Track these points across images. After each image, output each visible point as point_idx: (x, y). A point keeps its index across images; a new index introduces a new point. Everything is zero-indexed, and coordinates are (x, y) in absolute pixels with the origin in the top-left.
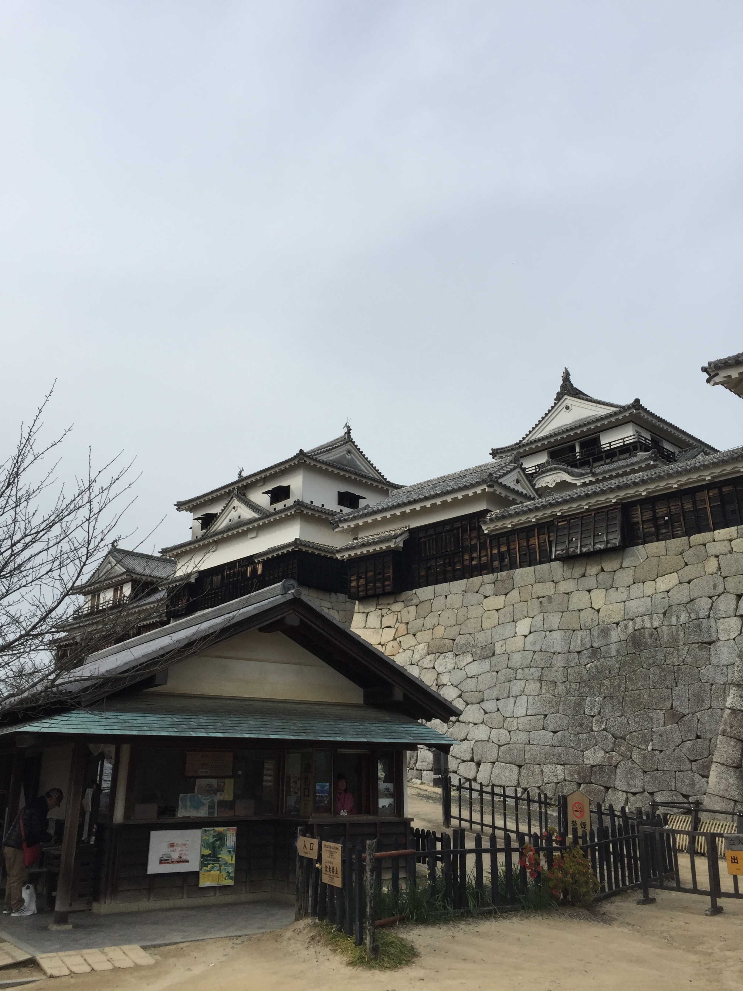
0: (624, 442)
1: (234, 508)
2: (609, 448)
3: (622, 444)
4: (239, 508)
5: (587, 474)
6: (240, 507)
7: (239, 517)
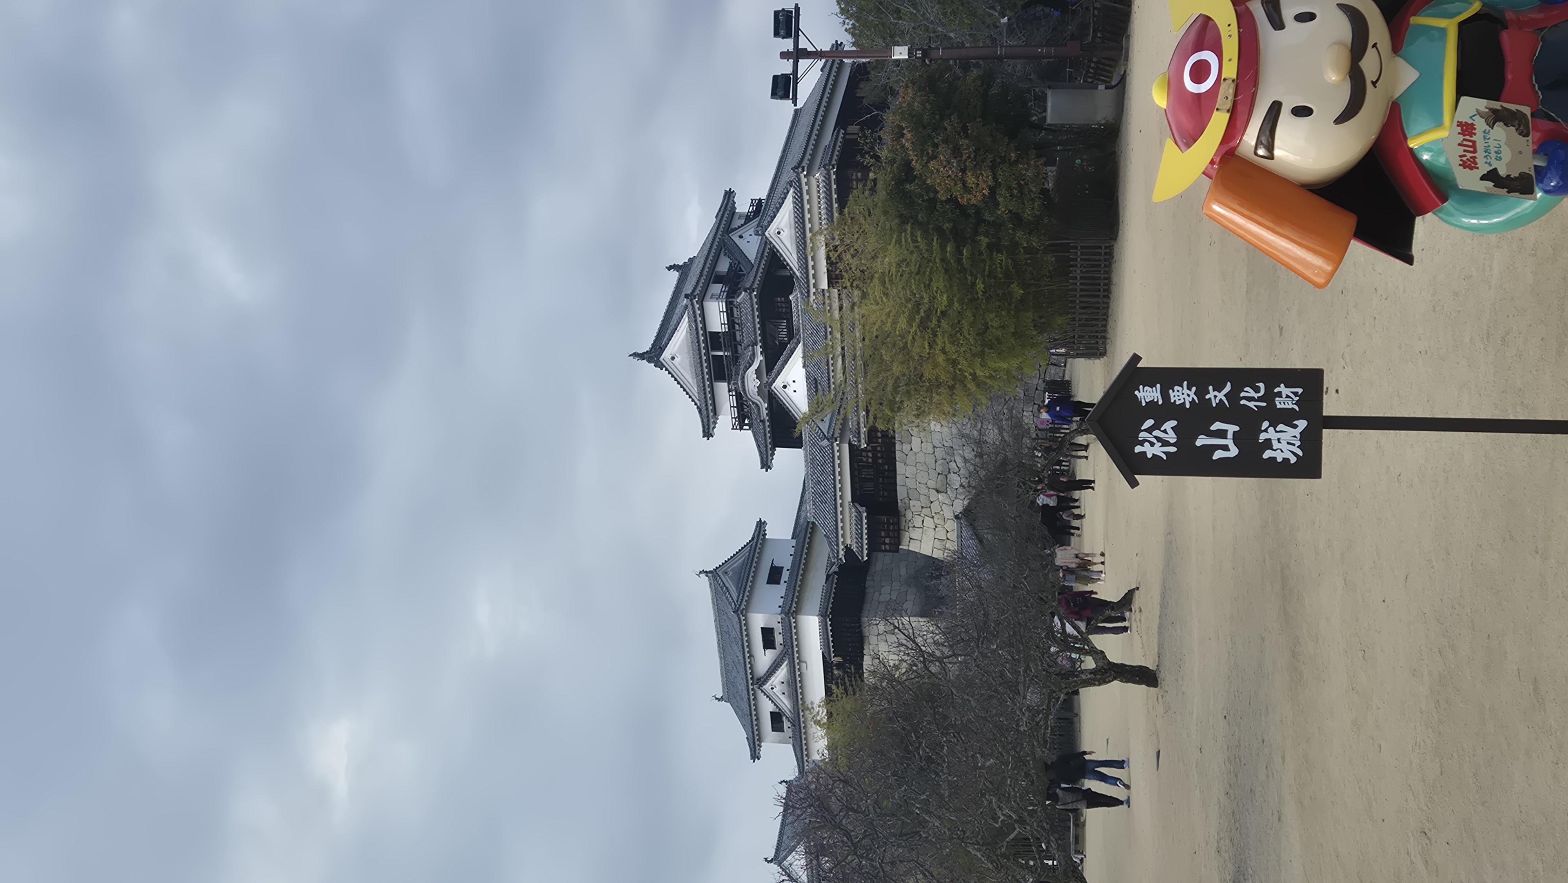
0: (723, 312)
1: (772, 688)
2: (726, 326)
3: (725, 314)
4: (774, 684)
5: (753, 349)
6: (773, 682)
7: (783, 683)
